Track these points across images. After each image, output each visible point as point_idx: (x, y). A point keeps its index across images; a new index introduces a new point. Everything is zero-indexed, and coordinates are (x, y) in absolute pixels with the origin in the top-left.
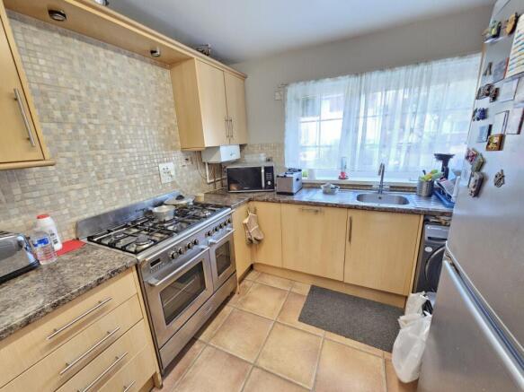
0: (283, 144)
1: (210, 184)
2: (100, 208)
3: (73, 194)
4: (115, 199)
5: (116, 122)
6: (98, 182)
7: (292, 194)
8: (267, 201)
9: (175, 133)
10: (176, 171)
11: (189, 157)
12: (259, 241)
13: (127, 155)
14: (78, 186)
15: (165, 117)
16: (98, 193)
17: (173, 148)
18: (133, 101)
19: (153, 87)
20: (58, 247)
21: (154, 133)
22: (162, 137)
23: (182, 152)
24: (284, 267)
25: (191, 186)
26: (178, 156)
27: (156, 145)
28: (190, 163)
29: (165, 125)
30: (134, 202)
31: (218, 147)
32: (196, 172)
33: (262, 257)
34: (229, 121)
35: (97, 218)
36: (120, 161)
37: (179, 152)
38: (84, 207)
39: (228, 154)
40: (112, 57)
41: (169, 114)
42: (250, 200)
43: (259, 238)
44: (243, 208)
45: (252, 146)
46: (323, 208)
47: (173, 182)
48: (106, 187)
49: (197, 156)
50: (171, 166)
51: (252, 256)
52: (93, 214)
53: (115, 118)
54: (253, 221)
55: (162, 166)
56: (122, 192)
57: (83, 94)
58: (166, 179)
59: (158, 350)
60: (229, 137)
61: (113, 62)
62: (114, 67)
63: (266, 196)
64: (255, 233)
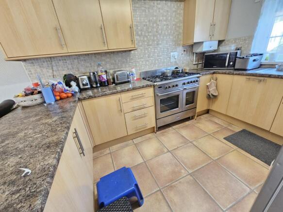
0: (253, 36)
1: (194, 65)
2: (147, 69)
3: (141, 62)
4: (152, 66)
5: (157, 34)
6: (148, 59)
9: (181, 37)
10: (178, 56)
11: (186, 49)
12: (215, 97)
13: (159, 48)
14: (142, 60)
15: (177, 29)
16: (147, 63)
17: (179, 45)
18: (165, 23)
19: (174, 14)
20: (135, 78)
21: (171, 37)
22: (174, 39)
23: (183, 46)
24: (227, 114)
25: (184, 65)
26: (181, 49)
27: (171, 43)
28: (185, 53)
29: (177, 33)
30: (158, 69)
31: (202, 42)
32: (188, 57)
33: (215, 107)
34: (213, 25)
35: (146, 72)
36: (156, 50)
37: (181, 46)
38: (143, 68)
39: (209, 46)
40: (159, 4)
41: (179, 27)
42: (214, 73)
43: (215, 94)
44: (209, 77)
45: (229, 41)
46: (266, 78)
47: (175, 62)
48: (150, 61)
50: (176, 54)
51: (209, 105)
52: (145, 71)
53: (157, 32)
54: (213, 84)
55: (172, 54)
56: (155, 64)
57: (148, 23)
58: (172, 60)
59: (156, 119)
60: (211, 36)
61: (159, 6)
62: (159, 8)
63: (224, 71)
64: (212, 91)
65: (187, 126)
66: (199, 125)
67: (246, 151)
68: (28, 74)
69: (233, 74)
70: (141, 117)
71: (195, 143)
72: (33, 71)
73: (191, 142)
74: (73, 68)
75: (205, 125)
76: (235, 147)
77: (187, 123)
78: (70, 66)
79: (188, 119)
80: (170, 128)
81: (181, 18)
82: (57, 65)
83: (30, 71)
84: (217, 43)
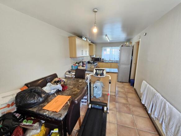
7: (104, 62)
8: (100, 62)
49: (91, 56)
84: (95, 55)
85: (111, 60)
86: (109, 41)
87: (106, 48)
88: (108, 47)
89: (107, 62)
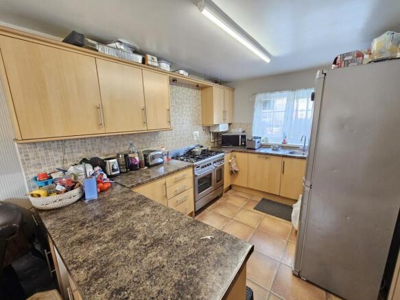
0: (252, 123)
1: (212, 142)
7: (255, 149)
8: (242, 152)
9: (200, 118)
10: (199, 135)
11: (205, 129)
12: (236, 172)
15: (197, 111)
17: (199, 125)
19: (195, 98)
21: (193, 118)
22: (196, 120)
23: (202, 126)
24: (248, 187)
25: (205, 142)
26: (201, 128)
27: (193, 123)
28: (205, 132)
29: (197, 115)
31: (219, 125)
32: (207, 136)
34: (225, 112)
39: (223, 128)
41: (199, 110)
42: (233, 151)
43: (236, 170)
44: (229, 154)
45: (235, 124)
46: (270, 156)
47: (198, 140)
49: (208, 129)
50: (197, 132)
51: (232, 180)
54: (234, 161)
55: (194, 133)
58: (195, 139)
59: (195, 202)
60: (224, 119)
61: (184, 91)
62: (184, 93)
63: (241, 150)
64: (234, 167)
65: (220, 205)
66: (229, 201)
67: (272, 215)
68: (22, 160)
69: (248, 153)
70: (183, 202)
71: (235, 218)
72: (31, 155)
73: (232, 219)
74: (93, 149)
75: (234, 200)
76: (264, 214)
77: (218, 201)
78: (90, 147)
79: (218, 198)
80: (206, 210)
81: (200, 103)
82: (71, 146)
83: (27, 155)
84: (227, 125)
85: (289, 143)
86: (267, 60)
87: (272, 95)
88: (278, 94)
89: (269, 151)
